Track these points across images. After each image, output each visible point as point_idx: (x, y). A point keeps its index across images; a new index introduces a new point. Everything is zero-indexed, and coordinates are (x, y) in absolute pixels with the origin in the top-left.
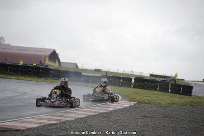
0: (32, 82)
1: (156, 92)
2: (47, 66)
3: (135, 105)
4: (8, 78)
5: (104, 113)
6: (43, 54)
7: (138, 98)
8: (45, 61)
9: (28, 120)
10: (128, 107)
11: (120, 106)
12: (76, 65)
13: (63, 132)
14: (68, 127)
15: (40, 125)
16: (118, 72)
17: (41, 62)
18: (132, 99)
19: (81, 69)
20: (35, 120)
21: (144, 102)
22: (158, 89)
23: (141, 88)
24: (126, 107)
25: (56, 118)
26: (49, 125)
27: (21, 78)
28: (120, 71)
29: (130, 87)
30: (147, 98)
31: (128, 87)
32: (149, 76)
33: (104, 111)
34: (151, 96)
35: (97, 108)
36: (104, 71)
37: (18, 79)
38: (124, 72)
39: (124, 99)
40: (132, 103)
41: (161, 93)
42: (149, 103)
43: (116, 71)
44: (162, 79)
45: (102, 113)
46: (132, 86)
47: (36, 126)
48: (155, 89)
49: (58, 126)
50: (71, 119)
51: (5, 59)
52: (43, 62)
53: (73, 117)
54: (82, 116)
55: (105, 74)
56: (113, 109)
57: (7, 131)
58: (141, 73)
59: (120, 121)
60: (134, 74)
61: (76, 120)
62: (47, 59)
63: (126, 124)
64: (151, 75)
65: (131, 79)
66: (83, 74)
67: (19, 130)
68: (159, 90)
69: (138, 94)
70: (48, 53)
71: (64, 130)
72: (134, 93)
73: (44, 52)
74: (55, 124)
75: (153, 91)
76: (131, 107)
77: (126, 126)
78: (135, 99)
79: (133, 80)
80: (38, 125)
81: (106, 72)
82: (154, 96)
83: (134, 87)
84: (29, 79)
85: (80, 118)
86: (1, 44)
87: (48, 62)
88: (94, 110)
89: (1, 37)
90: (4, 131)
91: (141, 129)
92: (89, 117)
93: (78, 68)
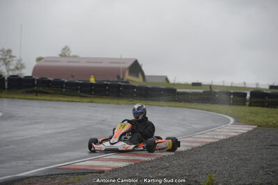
0: (112, 105)
2: (127, 82)
6: (121, 66)
7: (259, 119)
8: (124, 76)
10: (244, 133)
12: (167, 79)
14: (168, 164)
15: (130, 163)
16: (225, 84)
17: (118, 77)
18: (249, 121)
19: (174, 84)
20: (122, 157)
21: (267, 125)
23: (260, 106)
26: (142, 162)
27: (95, 100)
29: (244, 105)
30: (270, 119)
32: (267, 87)
33: (213, 141)
35: (202, 136)
36: (206, 85)
37: (92, 102)
38: (233, 85)
39: (238, 122)
40: (250, 128)
42: (274, 126)
43: (221, 84)
45: (211, 144)
46: (248, 103)
49: (154, 164)
51: (72, 76)
52: (121, 77)
55: (209, 90)
56: (225, 138)
57: (88, 173)
58: (257, 84)
59: (238, 153)
60: (248, 86)
61: (176, 153)
62: (127, 72)
63: (248, 157)
64: (272, 87)
65: (246, 94)
66: (178, 90)
69: (256, 114)
70: (128, 65)
71: (162, 169)
72: (252, 113)
73: (124, 63)
74: (149, 161)
76: (249, 132)
78: (253, 121)
79: (248, 95)
81: (210, 86)
83: (250, 105)
84: (107, 101)
86: (65, 56)
87: (128, 77)
88: (199, 140)
89: (66, 47)
90: (84, 174)
91: (269, 163)
92: (193, 149)
93: (169, 82)
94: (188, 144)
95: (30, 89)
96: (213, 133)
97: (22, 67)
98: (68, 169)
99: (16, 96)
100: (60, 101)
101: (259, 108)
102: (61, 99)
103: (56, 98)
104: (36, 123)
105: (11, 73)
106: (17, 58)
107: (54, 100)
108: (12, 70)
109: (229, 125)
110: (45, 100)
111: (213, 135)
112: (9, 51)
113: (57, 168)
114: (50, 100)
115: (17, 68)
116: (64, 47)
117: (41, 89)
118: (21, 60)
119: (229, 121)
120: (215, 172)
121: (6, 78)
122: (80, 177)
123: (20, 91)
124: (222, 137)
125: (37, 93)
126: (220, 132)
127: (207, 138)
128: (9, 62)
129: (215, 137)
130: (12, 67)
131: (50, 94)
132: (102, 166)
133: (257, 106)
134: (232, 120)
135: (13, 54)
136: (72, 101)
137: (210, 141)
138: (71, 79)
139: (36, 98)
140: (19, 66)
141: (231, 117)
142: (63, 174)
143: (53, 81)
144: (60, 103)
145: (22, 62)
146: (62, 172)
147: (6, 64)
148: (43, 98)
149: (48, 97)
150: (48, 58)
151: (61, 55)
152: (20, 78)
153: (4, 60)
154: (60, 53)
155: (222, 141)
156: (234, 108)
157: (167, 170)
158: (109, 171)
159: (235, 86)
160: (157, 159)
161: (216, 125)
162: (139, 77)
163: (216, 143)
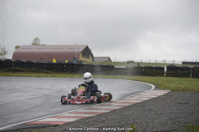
0: (67, 78)
1: (189, 79)
2: (81, 62)
3: (169, 93)
4: (44, 77)
5: (139, 103)
6: (76, 50)
7: (172, 86)
8: (78, 57)
9: (66, 115)
10: (162, 96)
11: (155, 95)
12: (109, 59)
13: (99, 124)
14: (104, 119)
15: (78, 119)
16: (151, 62)
17: (75, 58)
18: (165, 87)
19: (114, 63)
20: (73, 115)
21: (178, 90)
22: (191, 76)
23: (174, 77)
24: (161, 96)
26: (87, 118)
27: (56, 75)
28: (153, 61)
29: (163, 76)
30: (180, 86)
31: (160, 76)
32: (181, 63)
33: (139, 101)
34: (185, 83)
35: (131, 98)
36: (136, 63)
37: (54, 77)
38: (157, 62)
39: (157, 88)
40: (166, 92)
41: (194, 79)
42: (183, 90)
43: (148, 62)
44: (194, 66)
45: (137, 103)
46: (165, 75)
47: (74, 120)
48: (188, 76)
49: (95, 119)
50: (107, 111)
51: (41, 59)
52: (77, 58)
53: (109, 109)
54: (117, 108)
55: (138, 66)
56: (148, 99)
57: (47, 127)
58: (173, 61)
59: (155, 110)
60: (167, 63)
61: (111, 111)
62: (81, 55)
63: (162, 112)
64: (184, 63)
65: (164, 68)
66: (115, 67)
67: (58, 125)
68: (193, 77)
69: (171, 82)
70: (81, 50)
71: (101, 122)
72: (167, 81)
73: (78, 48)
74: (92, 117)
75: (186, 78)
76: (165, 95)
77: (161, 114)
78: (168, 87)
79: (166, 69)
80: (76, 119)
81: (138, 63)
82: (187, 83)
83: (167, 76)
84: (65, 75)
85: (116, 110)
86: (36, 44)
87: (81, 58)
88: (129, 101)
89: (37, 38)
90: (44, 127)
91: (176, 116)
92: (124, 107)
93: (111, 61)
94: (121, 104)
95: (9, 69)
96: (139, 96)
97: (5, 53)
98: (33, 124)
100: (31, 76)
101: (173, 78)
102: (31, 75)
103: (28, 75)
104: (13, 93)
106: (2, 47)
107: (26, 76)
109: (151, 90)
110: (20, 76)
111: (139, 98)
113: (25, 124)
114: (23, 76)
115: (2, 54)
116: (35, 38)
117: (17, 68)
118: (5, 48)
119: (151, 87)
120: (137, 123)
122: (41, 129)
123: (2, 70)
124: (145, 99)
125: (14, 71)
126: (145, 95)
127: (134, 100)
129: (141, 99)
131: (24, 71)
132: (57, 122)
133: (172, 76)
134: (153, 87)
136: (40, 76)
137: (137, 101)
138: (40, 61)
139: (14, 75)
140: (3, 52)
141: (153, 84)
142: (28, 128)
143: (25, 62)
144: (30, 77)
145: (6, 50)
146: (28, 126)
148: (19, 75)
149: (22, 74)
150: (24, 46)
151: (33, 44)
152: (2, 61)
154: (33, 42)
155: (145, 102)
156: (156, 78)
157: (103, 123)
158: (63, 125)
159: (158, 62)
160: (98, 115)
161: (141, 90)
162: (89, 58)
163: (141, 103)
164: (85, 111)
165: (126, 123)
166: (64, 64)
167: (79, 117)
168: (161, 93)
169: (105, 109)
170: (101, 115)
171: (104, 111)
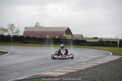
3: (121, 58)
9: (59, 70)
10: (117, 59)
11: (113, 59)
14: (83, 73)
16: (108, 38)
18: (119, 54)
19: (85, 38)
20: (63, 70)
25: (75, 68)
26: (72, 73)
29: (117, 47)
31: (115, 47)
33: (103, 63)
35: (98, 61)
36: (100, 38)
37: (49, 46)
39: (114, 54)
40: (119, 57)
45: (102, 64)
46: (118, 46)
47: (64, 74)
50: (84, 69)
51: (41, 35)
52: (62, 35)
53: (85, 67)
54: (90, 67)
55: (101, 40)
56: (108, 61)
60: (118, 38)
61: (86, 69)
62: (65, 33)
63: (118, 70)
65: (117, 42)
66: (87, 41)
67: (54, 77)
70: (65, 30)
72: (120, 50)
73: (63, 29)
74: (75, 72)
76: (119, 59)
77: (118, 71)
78: (121, 54)
80: (65, 73)
83: (119, 47)
84: (56, 46)
85: (89, 68)
87: (65, 35)
89: (38, 22)
92: (94, 66)
93: (83, 37)
94: (92, 64)
97: (19, 31)
99: (16, 44)
102: (36, 45)
103: (34, 45)
104: (25, 56)
105: (14, 34)
106: (17, 28)
107: (33, 46)
108: (14, 33)
109: (110, 56)
110: (29, 46)
111: (103, 60)
112: (13, 25)
113: (34, 76)
114: (31, 46)
115: (17, 32)
117: (27, 41)
118: (19, 29)
119: (110, 54)
121: (12, 37)
123: (18, 42)
124: (107, 61)
125: (25, 43)
126: (106, 59)
127: (100, 62)
128: (13, 29)
130: (14, 32)
131: (31, 43)
134: (111, 54)
135: (14, 26)
136: (41, 46)
137: (102, 63)
138: (40, 37)
139: (25, 45)
140: (17, 31)
141: (111, 52)
142: (37, 78)
144: (35, 47)
147: (12, 30)
149: (30, 45)
150: (30, 27)
151: (35, 26)
152: (18, 36)
153: (11, 29)
155: (107, 63)
156: (112, 48)
157: (83, 76)
158: (57, 76)
159: (112, 38)
160: (78, 71)
161: (104, 56)
162: (70, 35)
163: (104, 63)
164: (70, 68)
165: (97, 77)
166: (56, 39)
167: (66, 72)
168: (116, 57)
169: (82, 67)
170: (80, 71)
171: (82, 69)
